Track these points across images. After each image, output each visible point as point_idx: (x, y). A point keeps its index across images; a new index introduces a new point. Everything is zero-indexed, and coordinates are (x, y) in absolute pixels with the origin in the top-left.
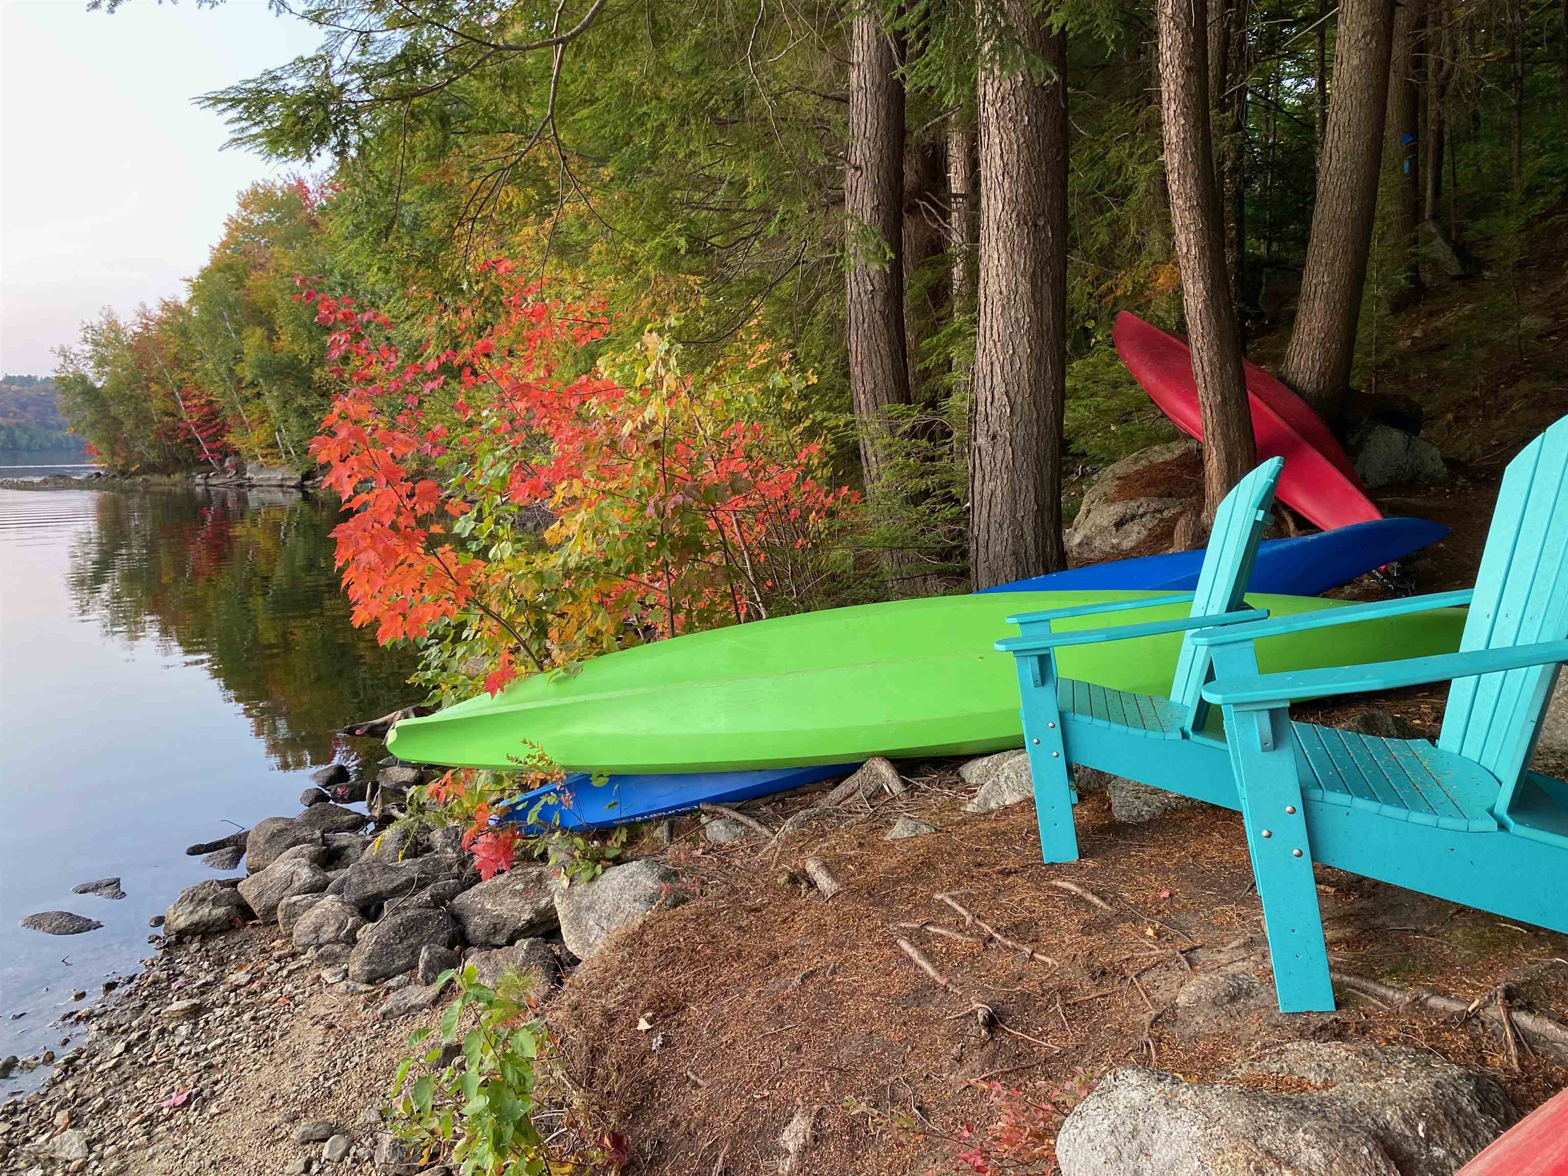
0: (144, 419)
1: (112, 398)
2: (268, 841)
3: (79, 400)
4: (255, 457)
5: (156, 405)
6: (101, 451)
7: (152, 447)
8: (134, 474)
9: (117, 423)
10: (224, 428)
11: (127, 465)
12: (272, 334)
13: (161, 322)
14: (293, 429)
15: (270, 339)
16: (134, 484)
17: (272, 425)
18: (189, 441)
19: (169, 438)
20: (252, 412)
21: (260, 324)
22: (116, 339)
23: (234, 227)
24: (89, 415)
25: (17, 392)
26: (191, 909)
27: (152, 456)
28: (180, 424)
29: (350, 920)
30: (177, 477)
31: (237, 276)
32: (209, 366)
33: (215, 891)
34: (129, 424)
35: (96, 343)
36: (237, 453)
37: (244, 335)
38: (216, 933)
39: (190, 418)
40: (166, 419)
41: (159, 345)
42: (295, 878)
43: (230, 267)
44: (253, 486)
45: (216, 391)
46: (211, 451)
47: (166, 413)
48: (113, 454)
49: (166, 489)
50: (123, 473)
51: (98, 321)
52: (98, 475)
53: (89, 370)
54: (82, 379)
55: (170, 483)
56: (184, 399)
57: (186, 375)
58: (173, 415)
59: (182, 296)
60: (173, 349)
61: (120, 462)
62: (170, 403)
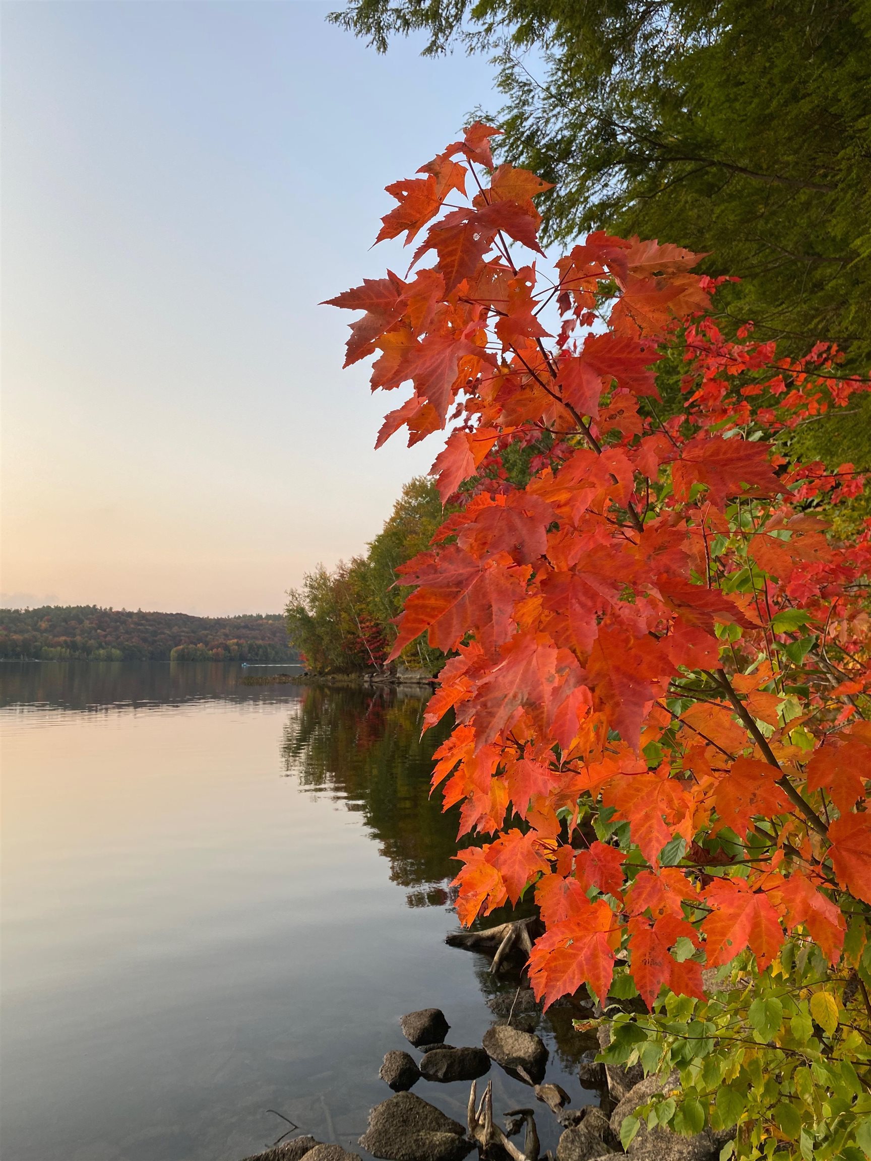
0: (335, 636)
1: (318, 623)
3: (298, 624)
4: (403, 663)
5: (344, 627)
6: (309, 658)
7: (339, 655)
8: (328, 673)
9: (320, 638)
10: (384, 642)
11: (323, 668)
13: (352, 571)
16: (326, 681)
18: (362, 651)
19: (350, 649)
22: (325, 584)
23: (400, 508)
24: (304, 634)
25: (271, 625)
27: (339, 662)
28: (358, 640)
30: (353, 676)
31: (399, 539)
32: (377, 599)
34: (326, 639)
35: (312, 587)
39: (364, 635)
40: (349, 636)
41: (348, 587)
43: (395, 534)
44: (400, 683)
45: (381, 616)
46: (376, 658)
47: (349, 632)
48: (316, 660)
49: (346, 684)
50: (321, 673)
51: (314, 572)
52: (306, 674)
53: (306, 604)
54: (301, 610)
55: (348, 680)
56: (361, 623)
57: (364, 606)
58: (353, 633)
59: (365, 554)
60: (357, 589)
61: (319, 665)
62: (352, 625)
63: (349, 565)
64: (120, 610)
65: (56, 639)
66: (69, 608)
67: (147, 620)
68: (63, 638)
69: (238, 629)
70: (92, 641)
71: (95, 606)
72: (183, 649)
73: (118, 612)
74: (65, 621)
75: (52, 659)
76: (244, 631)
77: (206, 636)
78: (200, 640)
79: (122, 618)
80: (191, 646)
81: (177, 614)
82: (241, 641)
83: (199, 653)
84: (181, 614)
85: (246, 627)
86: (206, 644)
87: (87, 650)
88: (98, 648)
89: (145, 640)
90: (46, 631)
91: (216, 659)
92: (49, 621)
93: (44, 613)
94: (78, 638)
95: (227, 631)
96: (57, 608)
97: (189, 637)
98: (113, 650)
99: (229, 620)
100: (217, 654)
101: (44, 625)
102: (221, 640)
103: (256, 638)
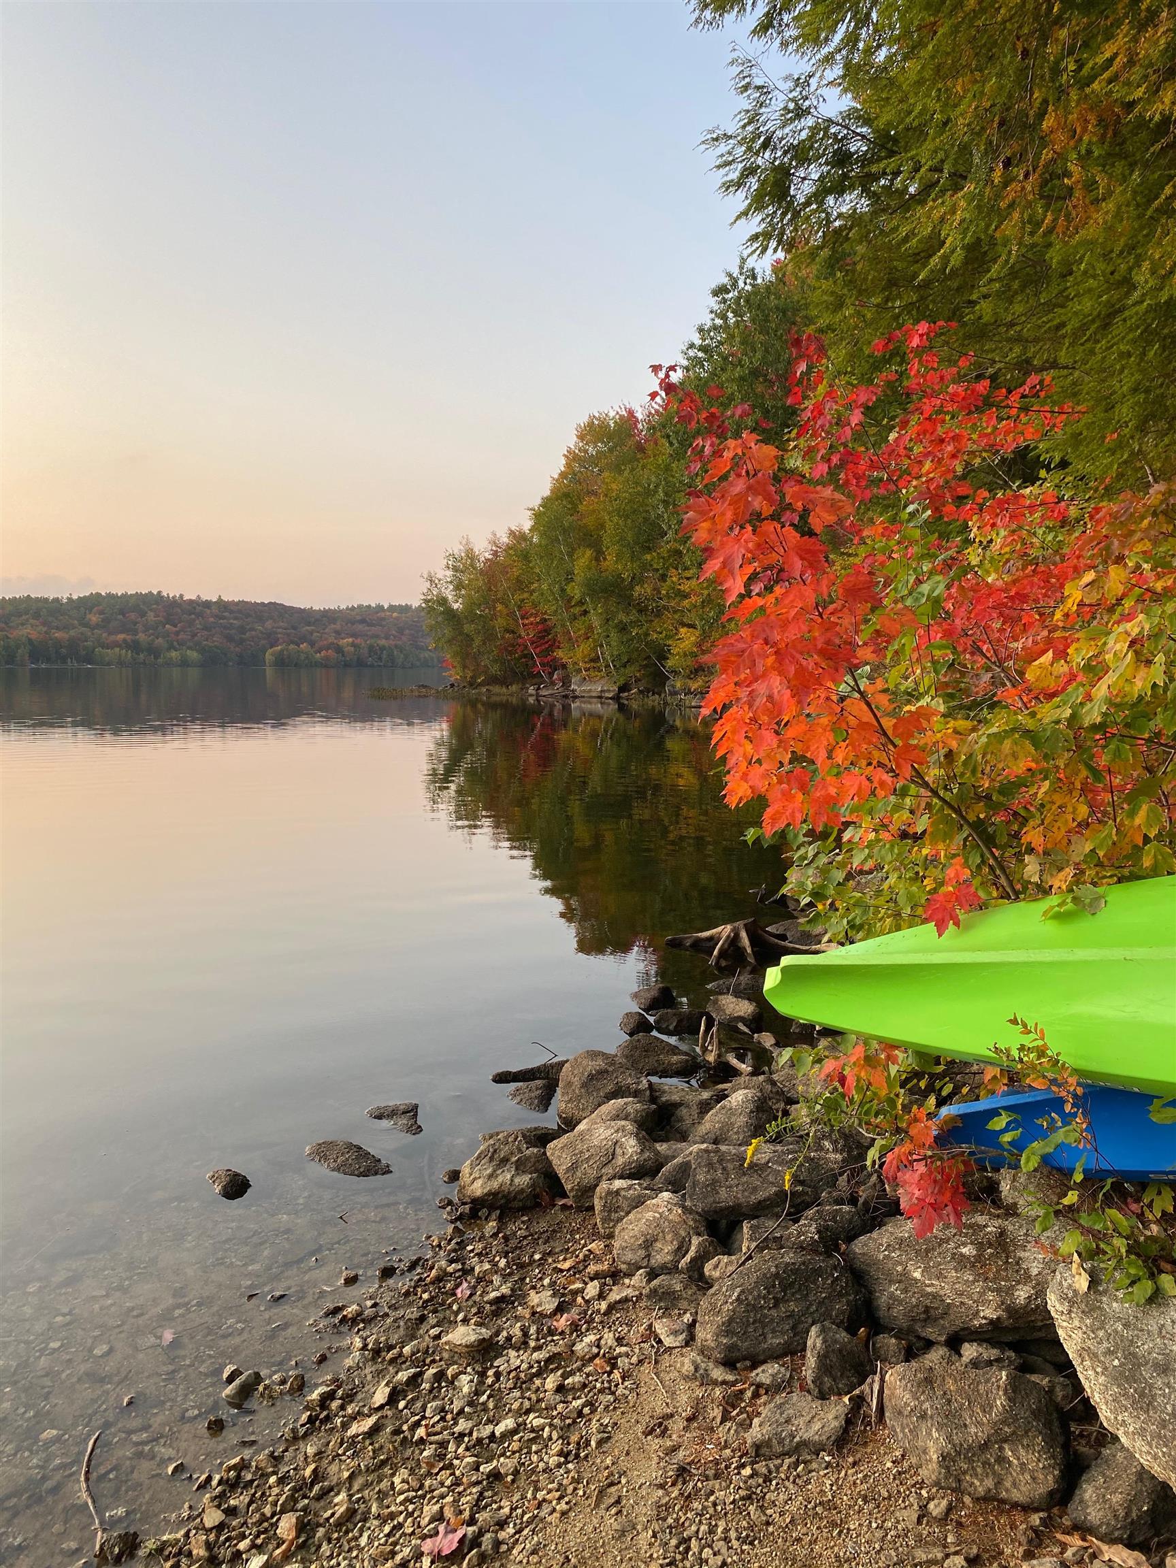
0: (489, 636)
1: (466, 617)
2: (584, 1085)
3: (440, 619)
4: (579, 671)
5: (500, 623)
6: (455, 664)
7: (495, 661)
8: (480, 685)
9: (469, 639)
10: (554, 645)
11: (474, 678)
12: (599, 555)
13: (509, 548)
14: (614, 644)
15: (597, 559)
16: (479, 694)
17: (595, 640)
18: (525, 656)
19: (510, 653)
20: (579, 627)
21: (589, 546)
22: (472, 565)
23: (572, 458)
24: (448, 632)
25: (397, 619)
26: (489, 1171)
27: (495, 669)
28: (520, 641)
29: (695, 1241)
30: (514, 688)
31: (571, 502)
32: (545, 587)
33: (520, 1151)
34: (477, 642)
35: (455, 569)
36: (564, 666)
37: (575, 556)
38: (519, 1210)
39: (527, 635)
40: (507, 635)
41: (504, 569)
42: (619, 1151)
43: (566, 495)
44: (575, 697)
45: (549, 608)
46: (543, 665)
47: (507, 631)
48: (465, 667)
49: (505, 698)
50: (472, 684)
51: (458, 549)
52: (452, 685)
53: (449, 594)
54: (443, 601)
55: (507, 693)
56: (522, 618)
57: (526, 595)
58: (513, 632)
59: (526, 524)
60: (516, 572)
61: (469, 674)
62: (511, 621)
63: (505, 539)
64: (194, 598)
65: (112, 638)
66: (125, 596)
67: (231, 612)
68: (121, 637)
69: (353, 624)
70: (160, 640)
71: (159, 592)
72: (282, 650)
73: (191, 601)
74: (122, 613)
75: (109, 664)
76: (360, 627)
77: (311, 633)
78: (303, 639)
79: (198, 608)
80: (292, 646)
81: (270, 603)
82: (358, 641)
83: (303, 656)
84: (275, 603)
85: (363, 621)
86: (312, 644)
87: (154, 652)
88: (169, 649)
89: (230, 639)
90: (97, 626)
91: (325, 665)
92: (101, 613)
93: (92, 603)
94: (141, 637)
95: (338, 627)
96: (109, 595)
97: (288, 635)
98: (189, 652)
99: (340, 611)
100: (327, 658)
101: (94, 618)
102: (332, 639)
103: (377, 637)
